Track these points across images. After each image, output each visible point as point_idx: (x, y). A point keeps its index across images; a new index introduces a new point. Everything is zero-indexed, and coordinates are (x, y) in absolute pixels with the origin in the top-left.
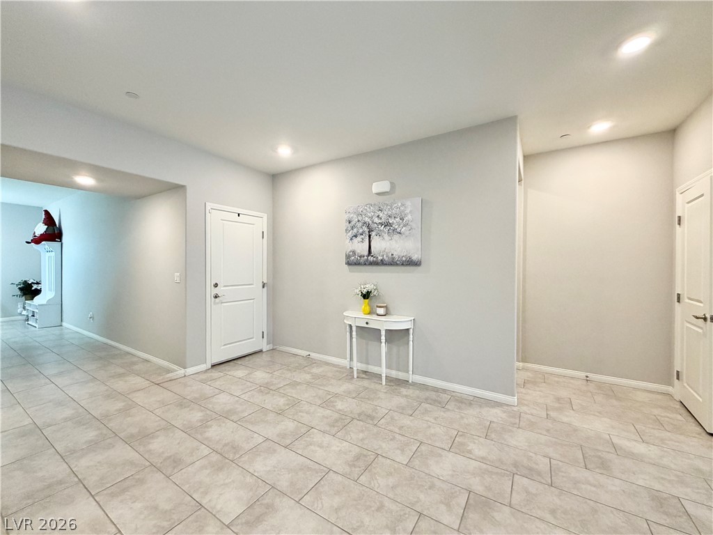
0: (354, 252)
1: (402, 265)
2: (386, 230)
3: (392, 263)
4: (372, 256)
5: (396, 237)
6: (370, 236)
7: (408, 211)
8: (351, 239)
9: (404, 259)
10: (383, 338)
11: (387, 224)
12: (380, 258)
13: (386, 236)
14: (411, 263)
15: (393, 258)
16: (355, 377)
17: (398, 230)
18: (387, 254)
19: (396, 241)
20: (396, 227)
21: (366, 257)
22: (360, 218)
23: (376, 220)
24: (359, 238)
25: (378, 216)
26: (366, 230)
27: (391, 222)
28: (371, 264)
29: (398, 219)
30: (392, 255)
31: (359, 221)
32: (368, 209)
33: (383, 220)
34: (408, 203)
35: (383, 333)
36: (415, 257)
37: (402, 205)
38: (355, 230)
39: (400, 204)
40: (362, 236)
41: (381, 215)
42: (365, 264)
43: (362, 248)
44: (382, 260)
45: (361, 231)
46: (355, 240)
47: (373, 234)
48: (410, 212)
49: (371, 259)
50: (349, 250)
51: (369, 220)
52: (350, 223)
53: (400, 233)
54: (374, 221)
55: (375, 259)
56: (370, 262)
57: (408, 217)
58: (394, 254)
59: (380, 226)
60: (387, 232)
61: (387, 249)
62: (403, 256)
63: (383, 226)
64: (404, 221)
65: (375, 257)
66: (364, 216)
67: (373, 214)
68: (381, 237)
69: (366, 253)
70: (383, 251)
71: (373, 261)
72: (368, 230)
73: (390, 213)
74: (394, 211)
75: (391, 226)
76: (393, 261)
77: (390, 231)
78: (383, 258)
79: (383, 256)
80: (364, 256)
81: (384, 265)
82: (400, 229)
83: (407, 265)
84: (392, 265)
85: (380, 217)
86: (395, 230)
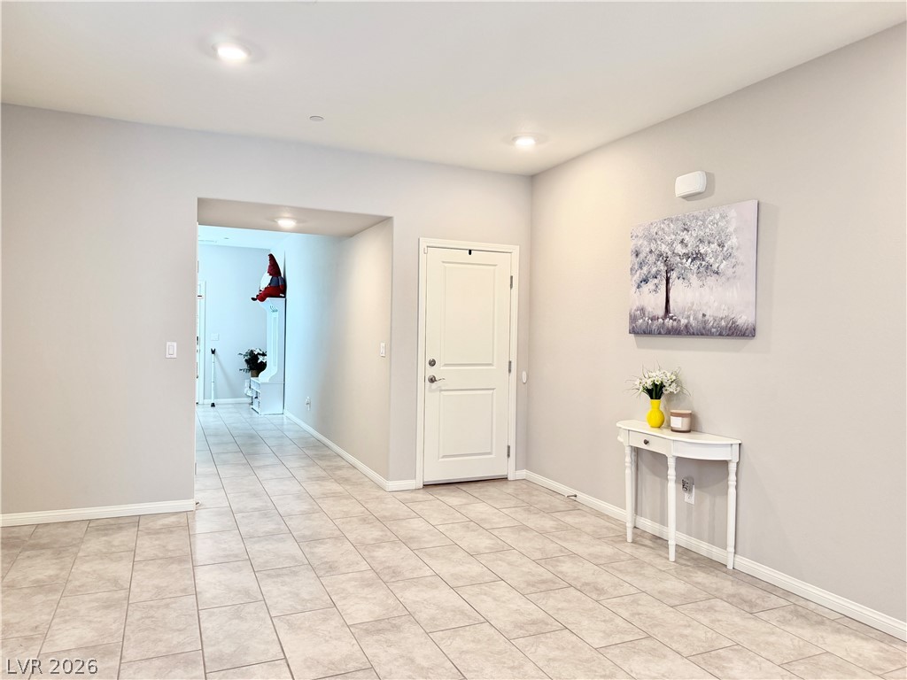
0: (642, 310)
1: (721, 335)
2: (694, 268)
3: (701, 331)
4: (671, 318)
5: (711, 280)
6: (668, 280)
7: (731, 229)
8: (639, 287)
9: (723, 323)
10: (672, 473)
11: (696, 256)
12: (684, 321)
13: (694, 279)
14: (736, 332)
15: (705, 322)
16: (629, 539)
17: (715, 267)
18: (695, 315)
19: (711, 289)
20: (712, 261)
21: (660, 320)
22: (653, 247)
23: (679, 249)
24: (651, 285)
25: (682, 242)
26: (663, 268)
27: (702, 251)
28: (675, 332)
29: (714, 246)
30: (704, 315)
31: (651, 252)
32: (666, 229)
33: (690, 249)
34: (733, 213)
35: (671, 463)
36: (744, 319)
37: (723, 217)
38: (645, 269)
39: (718, 216)
40: (656, 281)
41: (687, 238)
42: (660, 333)
43: (655, 303)
44: (686, 326)
45: (654, 270)
46: (646, 288)
47: (674, 275)
48: (735, 230)
49: (669, 323)
50: (635, 308)
51: (667, 250)
52: (637, 255)
53: (717, 273)
54: (676, 251)
55: (675, 323)
56: (668, 329)
57: (733, 241)
58: (708, 314)
59: (685, 260)
60: (695, 271)
61: (695, 305)
62: (722, 319)
63: (690, 260)
64: (725, 249)
65: (675, 320)
66: (659, 243)
67: (673, 237)
68: (686, 281)
69: (661, 312)
70: (690, 309)
71: (672, 327)
72: (666, 268)
73: (702, 234)
74: (707, 230)
75: (703, 260)
76: (704, 328)
77: (701, 269)
78: (689, 322)
79: (688, 317)
80: (658, 318)
81: (690, 334)
82: (717, 265)
83: (728, 335)
84: (702, 334)
85: (685, 242)
86: (709, 267)
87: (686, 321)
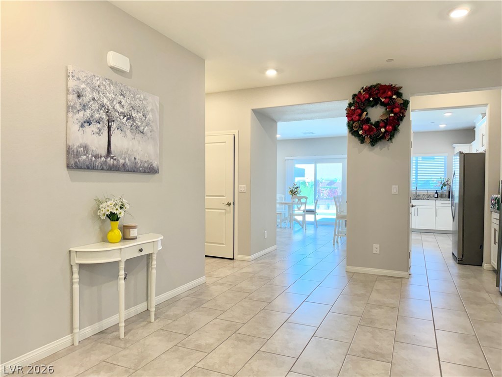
0: (86, 148)
1: (145, 172)
2: (129, 125)
3: (135, 169)
4: (112, 158)
5: (139, 136)
6: (109, 128)
7: (149, 108)
8: (82, 126)
9: (146, 165)
11: (130, 118)
12: (122, 161)
13: (128, 132)
14: (152, 170)
15: (136, 163)
17: (141, 128)
18: (129, 157)
19: (139, 142)
20: (139, 124)
21: (103, 159)
22: (96, 96)
23: (117, 106)
24: (94, 127)
25: (120, 103)
26: (105, 118)
27: (134, 115)
28: (110, 169)
29: (141, 115)
30: (135, 159)
32: (107, 87)
33: (125, 110)
34: (150, 99)
37: (145, 99)
38: (88, 112)
39: (142, 97)
40: (99, 126)
41: (123, 102)
42: (103, 169)
43: (98, 144)
44: (124, 165)
45: (97, 116)
46: (88, 129)
47: (114, 125)
48: (152, 110)
49: (110, 161)
50: (78, 144)
51: (108, 103)
52: (79, 96)
53: (143, 133)
54: (115, 108)
55: (115, 162)
56: (109, 166)
57: (150, 116)
58: (137, 158)
59: (122, 117)
60: (129, 127)
61: (129, 150)
62: (145, 162)
63: (126, 118)
64: (147, 119)
65: (115, 159)
66: (101, 94)
67: (114, 96)
68: (123, 132)
69: (104, 152)
70: (126, 153)
71: (113, 164)
72: (107, 118)
73: (133, 103)
74: (137, 103)
75: (134, 122)
76: (135, 167)
77: (133, 127)
78: (125, 162)
79: (125, 159)
80: (101, 157)
81: (126, 171)
82: (143, 128)
83: (148, 172)
84: (134, 171)
85: (122, 104)
86: (137, 127)
87: (123, 161)
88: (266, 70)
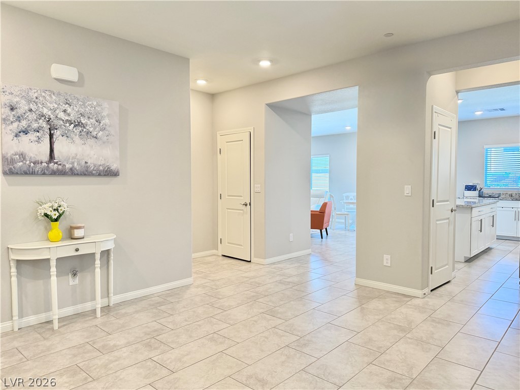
0: (22, 155)
1: (100, 175)
2: (77, 131)
3: (86, 173)
4: (56, 163)
5: (91, 141)
6: (51, 136)
7: (105, 114)
8: (17, 136)
9: (101, 168)
11: (78, 124)
12: (68, 166)
13: (77, 139)
14: (110, 173)
15: (87, 167)
17: (94, 133)
18: (78, 162)
19: (91, 147)
20: (91, 130)
21: (44, 164)
22: (33, 107)
23: (62, 115)
24: (32, 136)
25: (65, 111)
26: (46, 126)
27: (83, 122)
28: (54, 173)
29: (93, 121)
30: (86, 163)
31: (30, 110)
32: (48, 98)
33: (72, 118)
34: (105, 105)
36: (114, 167)
37: (98, 105)
38: (24, 123)
39: (95, 103)
40: (38, 134)
41: (69, 110)
42: (44, 174)
43: (36, 151)
44: (71, 169)
45: (35, 125)
46: (25, 138)
47: (57, 133)
48: (108, 115)
49: (54, 166)
50: (12, 152)
51: (49, 113)
52: (12, 109)
53: (96, 138)
54: (59, 116)
55: (60, 167)
56: (53, 170)
57: (106, 121)
58: (89, 162)
59: (68, 125)
60: (78, 133)
61: (78, 156)
62: (100, 165)
63: (73, 125)
64: (101, 124)
65: (60, 164)
66: (39, 105)
67: (56, 106)
68: (69, 139)
69: (45, 156)
70: (73, 158)
71: (58, 169)
72: (49, 127)
73: (83, 110)
74: (87, 109)
75: (84, 127)
76: (87, 171)
77: (83, 133)
78: (73, 167)
79: (73, 163)
80: (42, 163)
81: (75, 175)
82: (96, 133)
83: (105, 175)
84: (85, 175)
85: (68, 112)
86: (88, 133)
87: (71, 166)
88: (259, 61)
